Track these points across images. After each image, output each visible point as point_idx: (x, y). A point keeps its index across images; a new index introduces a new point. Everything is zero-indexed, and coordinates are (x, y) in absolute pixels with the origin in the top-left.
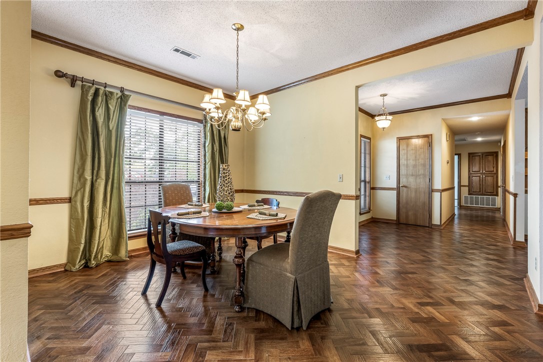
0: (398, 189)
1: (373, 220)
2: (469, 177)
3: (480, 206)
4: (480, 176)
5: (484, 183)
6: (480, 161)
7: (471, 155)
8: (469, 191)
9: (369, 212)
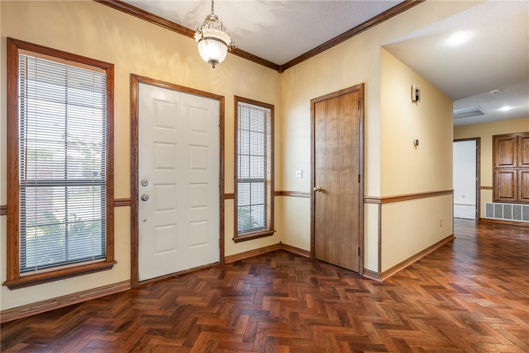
0: (314, 194)
1: (281, 248)
2: (494, 174)
3: (512, 220)
4: (513, 173)
5: (520, 184)
6: (513, 147)
7: (497, 139)
8: (494, 196)
9: (271, 234)
